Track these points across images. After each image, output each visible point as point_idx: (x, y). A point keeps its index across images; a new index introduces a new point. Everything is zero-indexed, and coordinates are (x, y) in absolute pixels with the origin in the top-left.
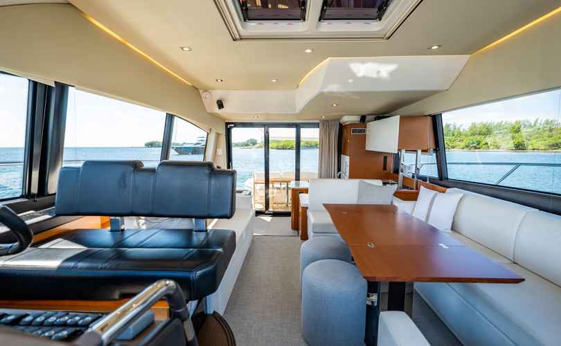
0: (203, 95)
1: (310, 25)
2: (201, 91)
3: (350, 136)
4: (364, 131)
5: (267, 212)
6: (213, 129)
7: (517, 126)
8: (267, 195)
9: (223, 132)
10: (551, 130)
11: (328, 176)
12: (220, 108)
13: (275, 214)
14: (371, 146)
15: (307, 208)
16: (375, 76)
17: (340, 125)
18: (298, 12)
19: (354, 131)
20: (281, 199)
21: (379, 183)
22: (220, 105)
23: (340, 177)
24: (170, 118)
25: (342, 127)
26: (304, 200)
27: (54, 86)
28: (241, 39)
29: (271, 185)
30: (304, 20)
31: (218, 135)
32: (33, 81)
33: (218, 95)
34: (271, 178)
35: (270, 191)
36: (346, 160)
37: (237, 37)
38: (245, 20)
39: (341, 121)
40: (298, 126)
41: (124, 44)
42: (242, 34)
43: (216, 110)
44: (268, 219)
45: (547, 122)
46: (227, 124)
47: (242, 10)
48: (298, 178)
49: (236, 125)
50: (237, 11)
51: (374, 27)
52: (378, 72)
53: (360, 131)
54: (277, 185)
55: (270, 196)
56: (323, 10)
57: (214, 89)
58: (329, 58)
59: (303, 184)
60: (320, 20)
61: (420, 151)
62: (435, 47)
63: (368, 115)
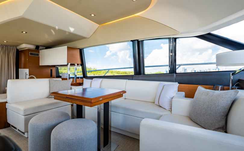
3: (28, 57)
14: (42, 63)
19: (31, 54)
39: (18, 48)
53: (35, 54)
61: (76, 64)
62: (93, 15)
63: (41, 46)
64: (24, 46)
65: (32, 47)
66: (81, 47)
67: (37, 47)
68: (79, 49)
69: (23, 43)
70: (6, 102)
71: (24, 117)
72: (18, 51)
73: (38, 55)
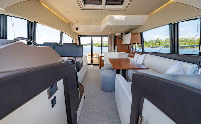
0: (72, 26)
1: (103, 6)
2: (71, 25)
3: (118, 40)
4: (122, 38)
5: (92, 64)
6: (74, 37)
7: (182, 40)
8: (92, 59)
9: (78, 38)
10: (193, 41)
11: (111, 51)
12: (77, 30)
13: (94, 65)
14: (124, 43)
15: (104, 61)
16: (120, 19)
17: (115, 36)
18: (99, 2)
19: (119, 38)
20: (96, 61)
21: (125, 53)
22: (77, 29)
23: (114, 51)
24: (62, 33)
25: (115, 37)
26: (103, 58)
27: (34, 22)
28: (84, 9)
29: (93, 56)
30: (101, 5)
31: (76, 39)
32: (29, 21)
33: (76, 26)
34: (93, 54)
35: (93, 58)
36: (116, 47)
37: (83, 9)
38: (85, 4)
39: (115, 35)
40: (102, 37)
41: (50, 10)
42: (84, 8)
43: (76, 31)
44: (92, 66)
45: (192, 38)
46: (79, 36)
47: (84, 2)
48: (102, 53)
49: (82, 36)
50: (83, 2)
51: (120, 7)
52: (121, 18)
53: (120, 38)
54: (95, 56)
55: (93, 59)
56: (106, 2)
57: (75, 24)
58: (109, 15)
59: (103, 55)
60: (106, 5)
61: (137, 44)
62: (138, 13)
64: (117, 34)
65: (120, 34)
66: (141, 32)
67: (122, 34)
68: (140, 33)
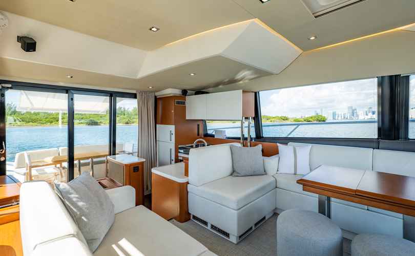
3: (174, 107)
17: (156, 97)
19: (177, 103)
36: (171, 129)
63: (189, 90)
64: (169, 92)
65: (177, 92)
67: (185, 92)
68: (255, 92)
69: (169, 88)
70: (188, 183)
71: (236, 212)
72: (156, 99)
73: (184, 103)
